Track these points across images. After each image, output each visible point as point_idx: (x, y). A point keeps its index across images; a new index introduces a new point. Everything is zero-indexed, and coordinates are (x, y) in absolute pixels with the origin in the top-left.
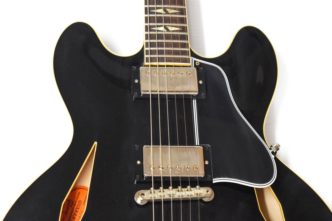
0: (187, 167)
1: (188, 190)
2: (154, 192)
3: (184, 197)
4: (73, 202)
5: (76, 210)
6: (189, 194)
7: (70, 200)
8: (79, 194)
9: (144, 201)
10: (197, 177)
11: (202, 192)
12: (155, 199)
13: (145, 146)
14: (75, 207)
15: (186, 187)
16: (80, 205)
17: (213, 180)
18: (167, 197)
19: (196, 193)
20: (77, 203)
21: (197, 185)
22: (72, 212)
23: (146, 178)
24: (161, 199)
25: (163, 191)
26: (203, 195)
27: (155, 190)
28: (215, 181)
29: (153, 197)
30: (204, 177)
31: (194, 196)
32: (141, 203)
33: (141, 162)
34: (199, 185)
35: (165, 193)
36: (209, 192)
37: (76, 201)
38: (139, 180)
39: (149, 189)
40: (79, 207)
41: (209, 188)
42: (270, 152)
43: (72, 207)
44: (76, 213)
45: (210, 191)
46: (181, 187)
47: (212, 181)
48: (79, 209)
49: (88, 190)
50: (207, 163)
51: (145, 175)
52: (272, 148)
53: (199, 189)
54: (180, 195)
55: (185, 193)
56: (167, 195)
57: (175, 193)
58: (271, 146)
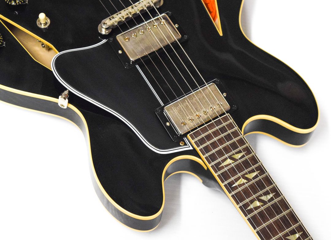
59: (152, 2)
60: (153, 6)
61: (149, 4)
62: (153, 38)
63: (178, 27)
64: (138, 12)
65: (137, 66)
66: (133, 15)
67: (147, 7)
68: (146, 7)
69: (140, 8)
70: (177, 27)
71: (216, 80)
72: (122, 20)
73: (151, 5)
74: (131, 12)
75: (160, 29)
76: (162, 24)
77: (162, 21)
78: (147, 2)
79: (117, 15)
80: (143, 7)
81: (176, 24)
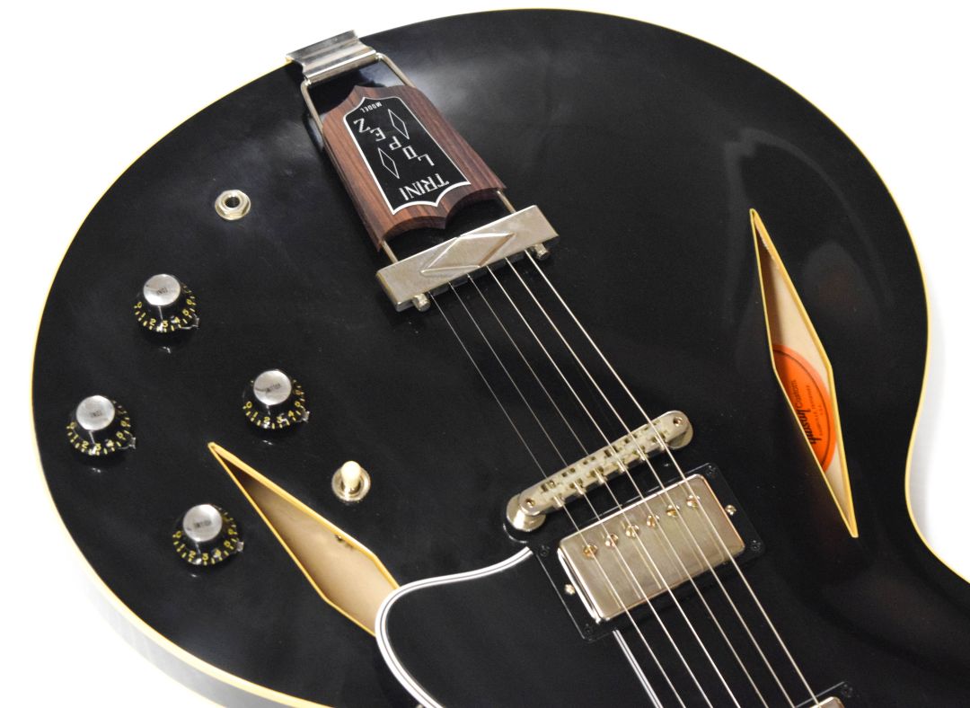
17: (531, 553)
54: (592, 462)
57: (608, 460)
59: (663, 437)
60: (665, 450)
61: (653, 444)
62: (666, 551)
63: (735, 513)
64: (623, 469)
65: (618, 635)
66: (609, 476)
67: (649, 454)
68: (646, 451)
69: (629, 455)
70: (732, 513)
71: (843, 685)
72: (577, 493)
73: (659, 448)
74: (604, 467)
75: (686, 522)
76: (691, 507)
77: (691, 497)
78: (649, 438)
79: (564, 475)
80: (638, 452)
81: (730, 507)
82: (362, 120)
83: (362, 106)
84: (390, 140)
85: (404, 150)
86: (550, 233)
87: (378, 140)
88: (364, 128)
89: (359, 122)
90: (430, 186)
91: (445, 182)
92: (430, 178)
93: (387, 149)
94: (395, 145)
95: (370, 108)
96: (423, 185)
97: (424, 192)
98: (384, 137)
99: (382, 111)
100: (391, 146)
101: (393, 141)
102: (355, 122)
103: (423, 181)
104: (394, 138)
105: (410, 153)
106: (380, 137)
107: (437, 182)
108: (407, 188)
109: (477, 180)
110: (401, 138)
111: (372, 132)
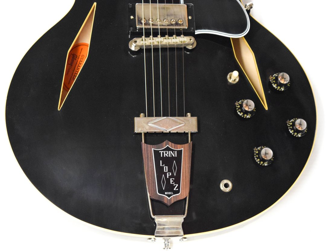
0: (173, 21)
1: (174, 38)
2: (145, 40)
3: (170, 44)
4: (77, 56)
5: (79, 63)
6: (175, 42)
7: (74, 54)
8: (82, 49)
9: (137, 47)
10: (181, 29)
11: (186, 40)
12: (146, 45)
13: (137, 4)
14: (79, 61)
15: (172, 36)
16: (83, 59)
17: (196, 31)
18: (156, 43)
19: (180, 40)
20: (80, 57)
21: (182, 35)
22: (77, 64)
23: (138, 30)
24: (150, 46)
25: (153, 39)
26: (186, 43)
27: (146, 38)
28: (198, 32)
29: (144, 44)
30: (187, 28)
31: (179, 43)
32: (135, 49)
33: (133, 17)
34: (183, 34)
35: (154, 41)
36: (191, 41)
37: (79, 55)
38: (133, 31)
39: (141, 37)
40: (82, 60)
41: (192, 37)
42: (244, 10)
43: (76, 60)
44: (79, 65)
45: (193, 39)
46: (167, 35)
47: (194, 32)
48: (82, 62)
49: (88, 46)
50: (190, 18)
51: (138, 27)
52: (246, 6)
53: (183, 37)
54: (167, 42)
55: (171, 40)
56: (156, 42)
57: (162, 41)
58: (246, 5)
82: (175, 189)
83: (172, 195)
84: (170, 177)
85: (167, 171)
86: (136, 119)
87: (174, 179)
88: (176, 186)
89: (176, 189)
90: (166, 153)
91: (161, 152)
92: (165, 156)
93: (173, 174)
94: (169, 174)
95: (170, 193)
96: (168, 155)
97: (169, 152)
98: (171, 179)
99: (167, 190)
100: (171, 175)
101: (169, 176)
102: (177, 189)
103: (167, 156)
104: (168, 177)
105: (166, 169)
106: (172, 180)
107: (163, 153)
108: (174, 156)
109: (149, 149)
110: (166, 176)
111: (174, 183)
